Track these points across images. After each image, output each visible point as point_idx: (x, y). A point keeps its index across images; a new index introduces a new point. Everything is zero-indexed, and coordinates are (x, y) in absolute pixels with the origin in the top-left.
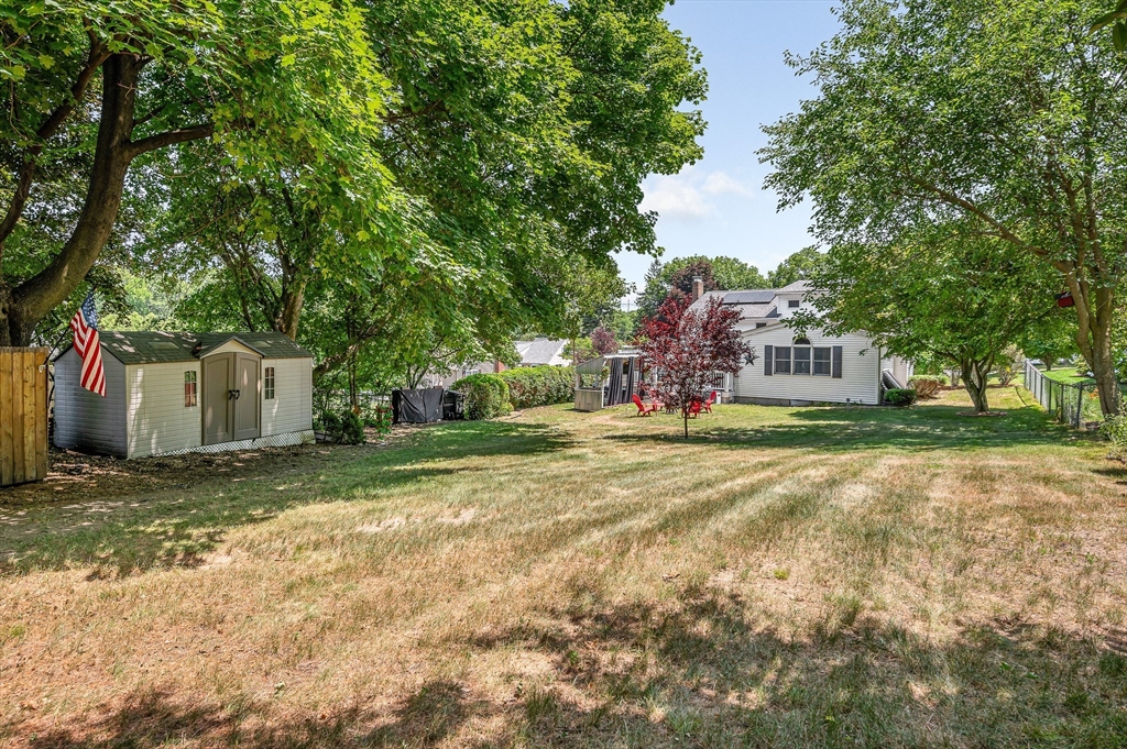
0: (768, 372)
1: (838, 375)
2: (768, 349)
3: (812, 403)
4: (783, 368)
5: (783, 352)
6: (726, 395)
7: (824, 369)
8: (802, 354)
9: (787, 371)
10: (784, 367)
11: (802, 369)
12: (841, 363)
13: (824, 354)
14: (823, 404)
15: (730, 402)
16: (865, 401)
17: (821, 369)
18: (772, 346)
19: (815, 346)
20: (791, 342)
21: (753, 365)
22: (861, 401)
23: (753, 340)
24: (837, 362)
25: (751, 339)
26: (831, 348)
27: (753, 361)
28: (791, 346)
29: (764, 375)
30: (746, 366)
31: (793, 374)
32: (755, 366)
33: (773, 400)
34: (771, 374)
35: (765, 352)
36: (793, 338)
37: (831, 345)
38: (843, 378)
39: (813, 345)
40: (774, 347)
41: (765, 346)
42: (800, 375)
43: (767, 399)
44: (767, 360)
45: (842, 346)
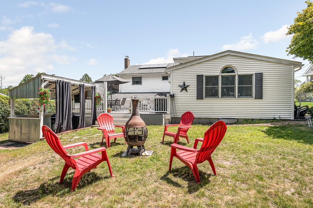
0: (200, 97)
1: (259, 96)
2: (200, 77)
3: (237, 121)
4: (212, 94)
5: (212, 80)
6: (169, 116)
8: (228, 81)
9: (216, 95)
10: (213, 92)
12: (262, 86)
13: (247, 79)
15: (170, 123)
16: (284, 117)
17: (245, 92)
18: (203, 75)
19: (239, 73)
20: (219, 71)
21: (187, 91)
22: (280, 117)
23: (186, 71)
24: (258, 86)
25: (185, 71)
26: (253, 74)
27: (187, 88)
28: (219, 75)
29: (196, 99)
30: (181, 92)
31: (221, 98)
32: (188, 92)
33: (204, 119)
34: (202, 99)
35: (197, 80)
36: (222, 68)
37: (253, 73)
38: (263, 99)
39: (238, 73)
40: (205, 76)
41: (197, 75)
42: (227, 98)
43: (198, 119)
44: (198, 87)
45: (262, 73)
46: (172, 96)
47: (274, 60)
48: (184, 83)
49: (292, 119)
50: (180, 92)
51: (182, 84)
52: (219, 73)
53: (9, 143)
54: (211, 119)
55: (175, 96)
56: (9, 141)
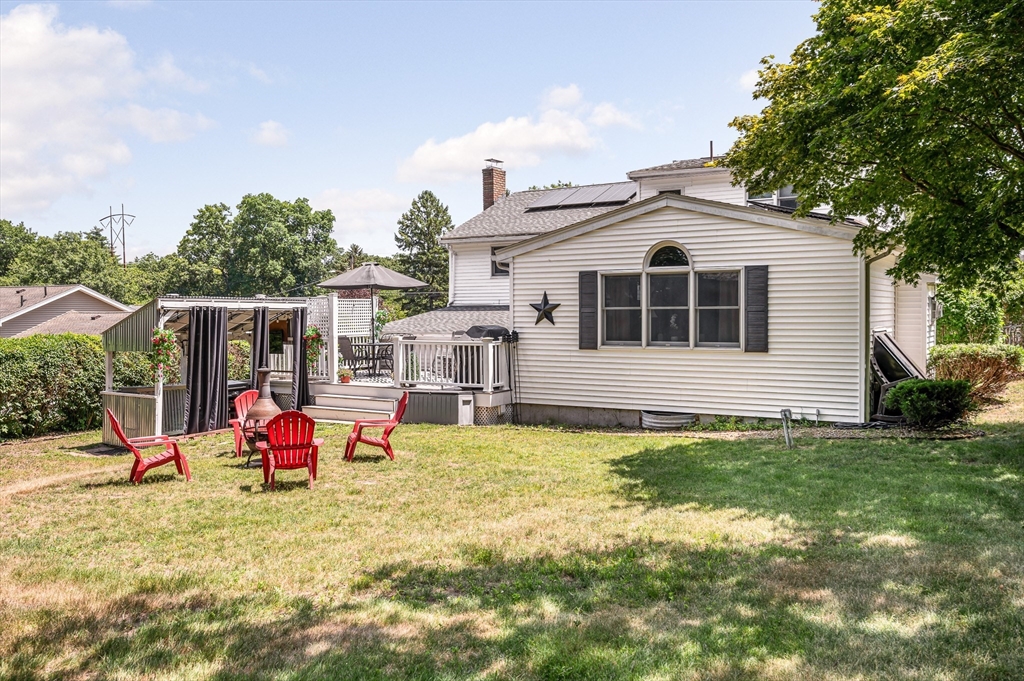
0: (587, 342)
1: (759, 343)
2: (587, 279)
3: (694, 421)
4: (624, 331)
5: (622, 286)
6: (488, 400)
7: (722, 329)
8: (668, 291)
9: (634, 336)
10: (625, 328)
11: (668, 331)
12: (765, 311)
13: (723, 289)
14: (721, 422)
15: (500, 419)
16: (832, 414)
17: (717, 331)
18: (596, 272)
19: (700, 267)
20: (641, 261)
21: (553, 323)
22: (819, 414)
23: (552, 259)
24: (754, 308)
25: (547, 259)
26: (739, 271)
27: (554, 314)
28: (640, 271)
29: (577, 348)
30: (538, 326)
31: (648, 345)
32: (557, 325)
33: (601, 412)
34: (595, 348)
35: (581, 289)
36: (647, 249)
37: (739, 265)
38: (771, 352)
39: (696, 265)
40: (602, 275)
41: (580, 273)
42: (664, 346)
43: (586, 411)
44: (584, 310)
45: (767, 266)
46: (511, 338)
47: (802, 225)
48: (545, 295)
49: (857, 421)
50: (533, 325)
51: (539, 300)
52: (641, 267)
53: (103, 449)
54: (623, 414)
55: (520, 336)
56: (105, 444)
